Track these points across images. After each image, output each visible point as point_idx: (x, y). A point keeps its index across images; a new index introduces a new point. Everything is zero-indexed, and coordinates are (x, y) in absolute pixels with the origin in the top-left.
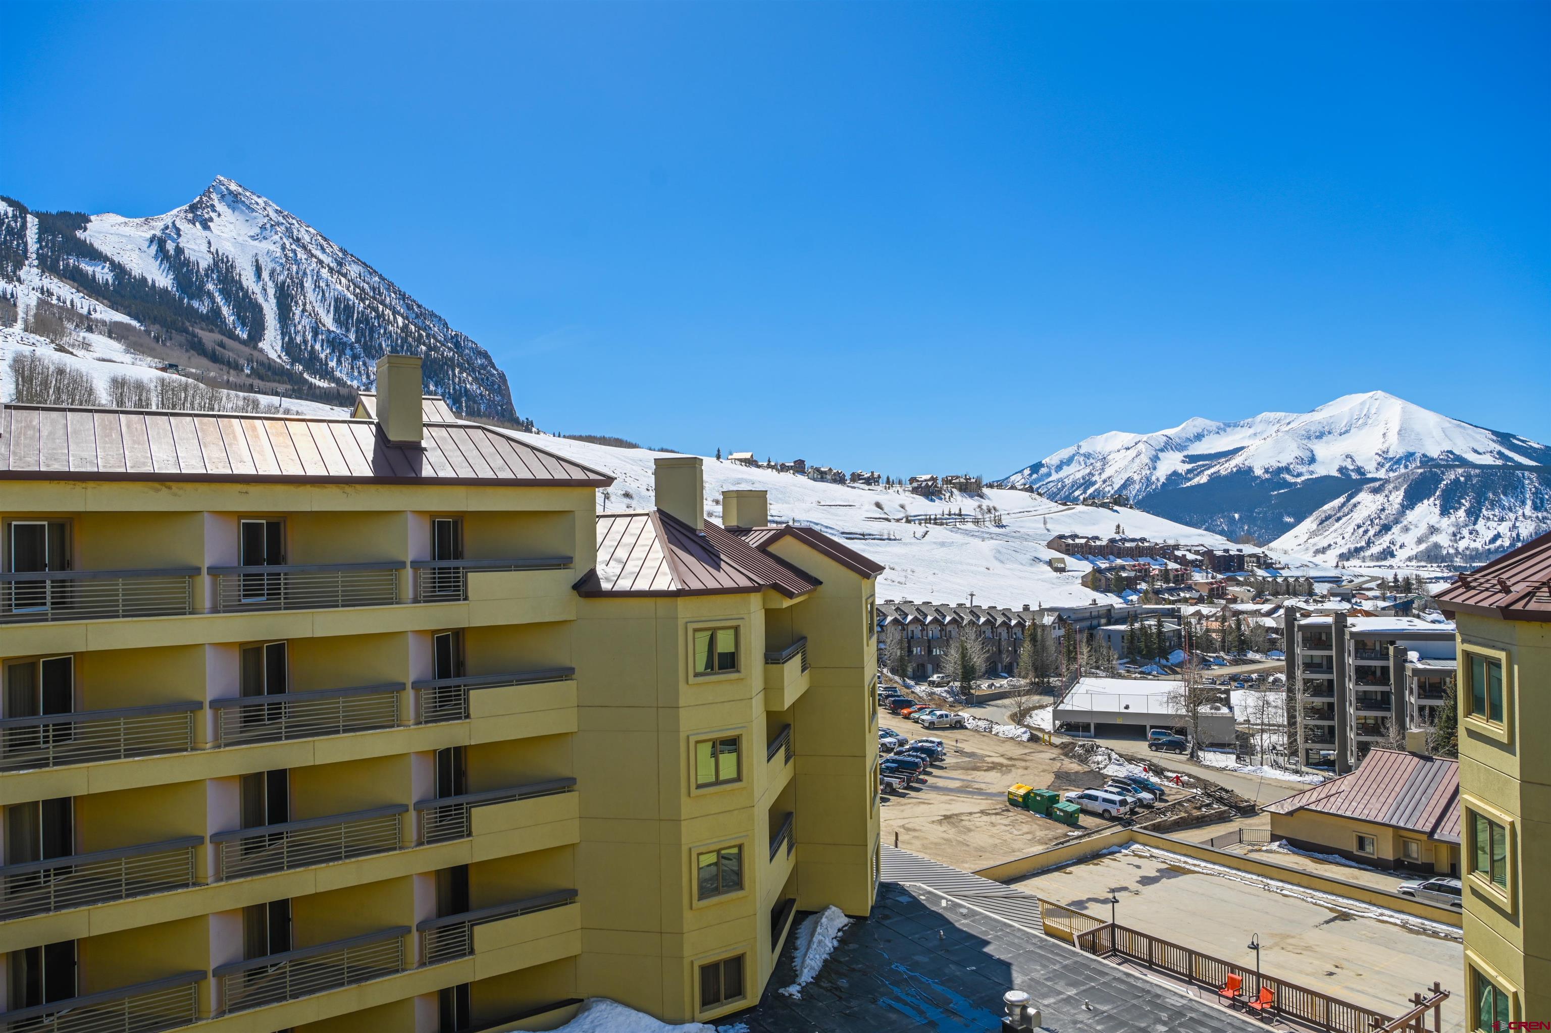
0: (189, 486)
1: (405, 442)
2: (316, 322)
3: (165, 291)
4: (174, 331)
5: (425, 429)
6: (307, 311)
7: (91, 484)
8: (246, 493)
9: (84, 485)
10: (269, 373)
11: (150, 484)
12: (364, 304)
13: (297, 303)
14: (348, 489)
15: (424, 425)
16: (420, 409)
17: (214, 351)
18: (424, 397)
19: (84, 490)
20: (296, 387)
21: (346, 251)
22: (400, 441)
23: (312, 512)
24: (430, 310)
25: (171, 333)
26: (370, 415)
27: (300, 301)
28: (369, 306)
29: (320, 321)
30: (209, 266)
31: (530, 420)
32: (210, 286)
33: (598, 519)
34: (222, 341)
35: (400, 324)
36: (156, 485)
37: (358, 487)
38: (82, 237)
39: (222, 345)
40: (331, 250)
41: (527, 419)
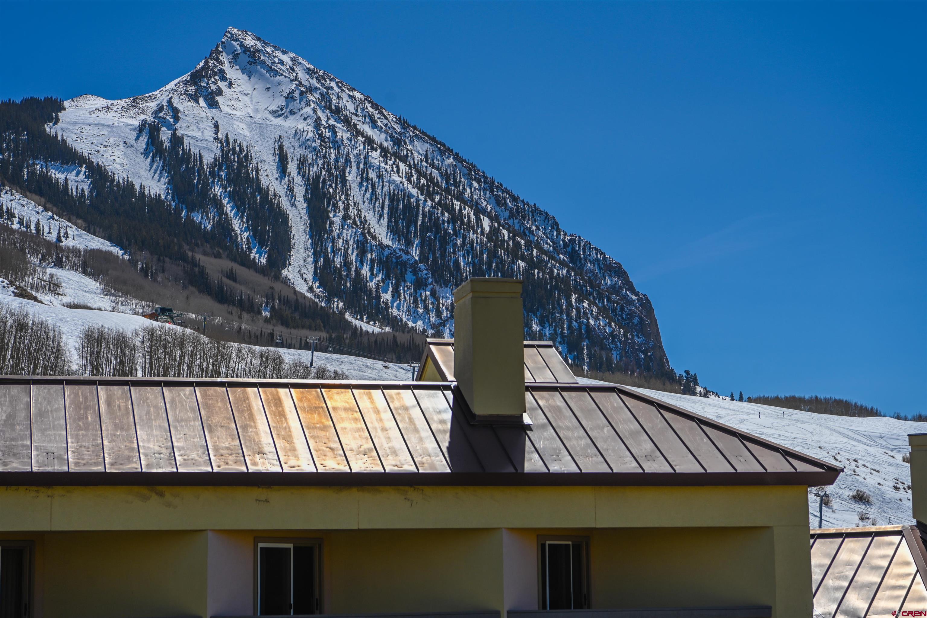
0: (188, 493)
1: (498, 416)
2: (363, 234)
3: (157, 199)
4: (167, 259)
5: (528, 395)
6: (350, 218)
7: (59, 491)
8: (267, 501)
9: (50, 492)
10: (297, 315)
11: (136, 489)
12: (433, 200)
13: (335, 206)
14: (413, 494)
15: (528, 389)
16: (521, 363)
17: (220, 285)
18: (525, 343)
19: (50, 498)
20: (334, 336)
21: (406, 122)
22: (491, 416)
23: (359, 530)
24: (531, 203)
25: (164, 262)
26: (444, 379)
27: (340, 203)
28: (439, 203)
29: (369, 232)
30: (215, 159)
31: (692, 373)
32: (217, 190)
33: (812, 541)
34: (231, 270)
35: (487, 228)
36: (144, 490)
37: (429, 490)
38: (53, 132)
39: (231, 276)
40: (385, 121)
41: (687, 372)
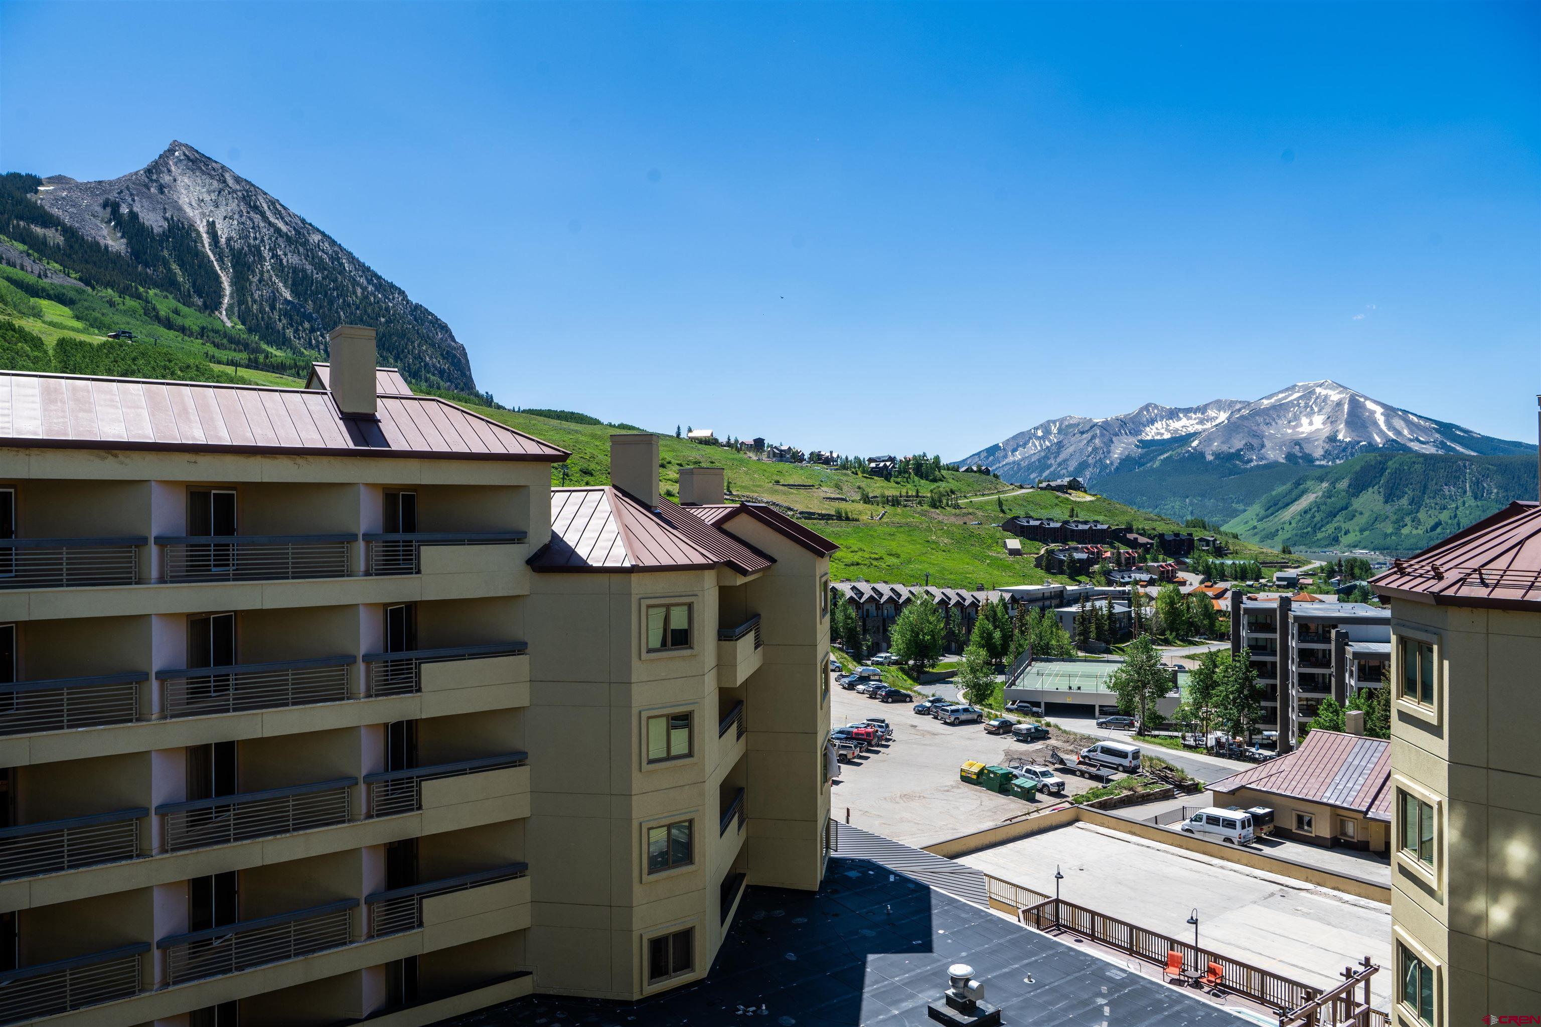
0: (136, 456)
1: (359, 413)
2: (273, 292)
3: (118, 255)
4: (127, 297)
5: (378, 400)
6: (264, 281)
7: (34, 452)
8: (195, 462)
9: (27, 452)
10: (225, 341)
11: (96, 451)
12: (323, 274)
13: (253, 272)
14: (300, 460)
15: (378, 397)
16: (374, 380)
17: (168, 319)
18: (377, 368)
19: (28, 457)
20: (252, 357)
21: (305, 220)
22: (354, 413)
23: (262, 483)
24: (390, 281)
25: (124, 298)
26: (324, 388)
27: (257, 270)
28: (327, 276)
29: (278, 291)
30: (164, 232)
31: (490, 394)
32: (166, 253)
33: (552, 494)
34: (176, 309)
35: (359, 294)
36: (102, 453)
37: (310, 458)
38: (34, 199)
39: (176, 312)
40: (290, 218)
41: (487, 393)
